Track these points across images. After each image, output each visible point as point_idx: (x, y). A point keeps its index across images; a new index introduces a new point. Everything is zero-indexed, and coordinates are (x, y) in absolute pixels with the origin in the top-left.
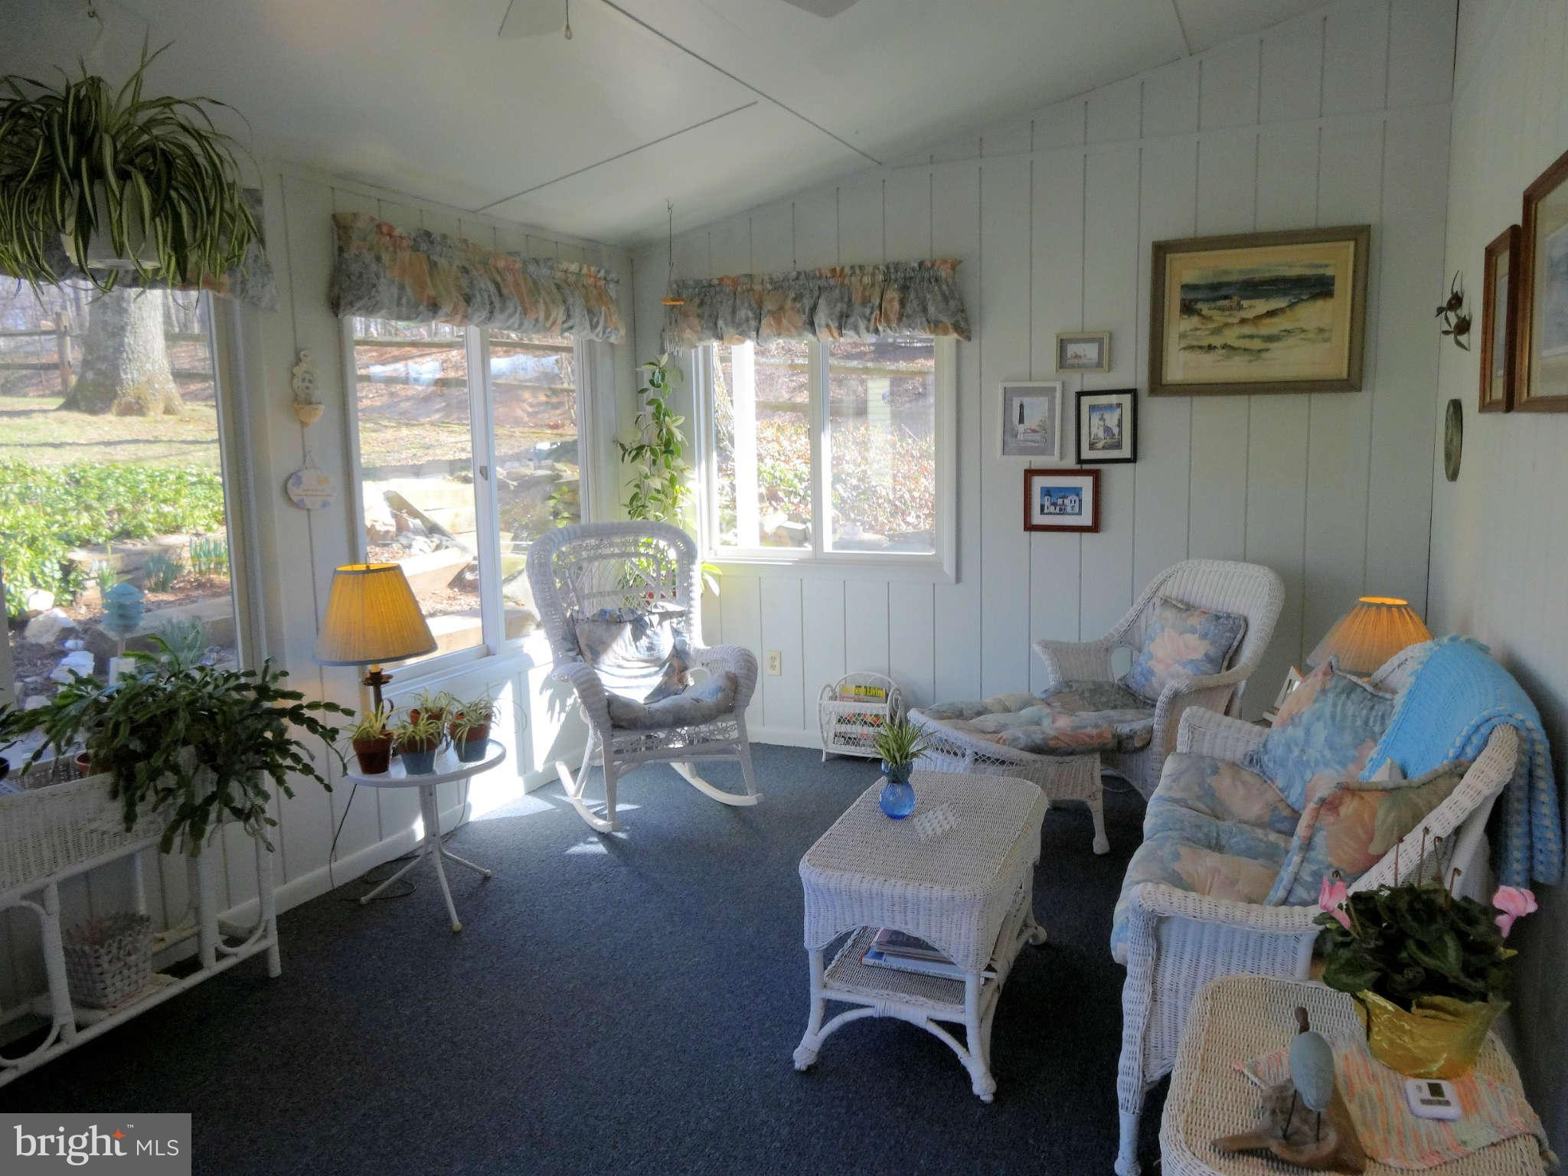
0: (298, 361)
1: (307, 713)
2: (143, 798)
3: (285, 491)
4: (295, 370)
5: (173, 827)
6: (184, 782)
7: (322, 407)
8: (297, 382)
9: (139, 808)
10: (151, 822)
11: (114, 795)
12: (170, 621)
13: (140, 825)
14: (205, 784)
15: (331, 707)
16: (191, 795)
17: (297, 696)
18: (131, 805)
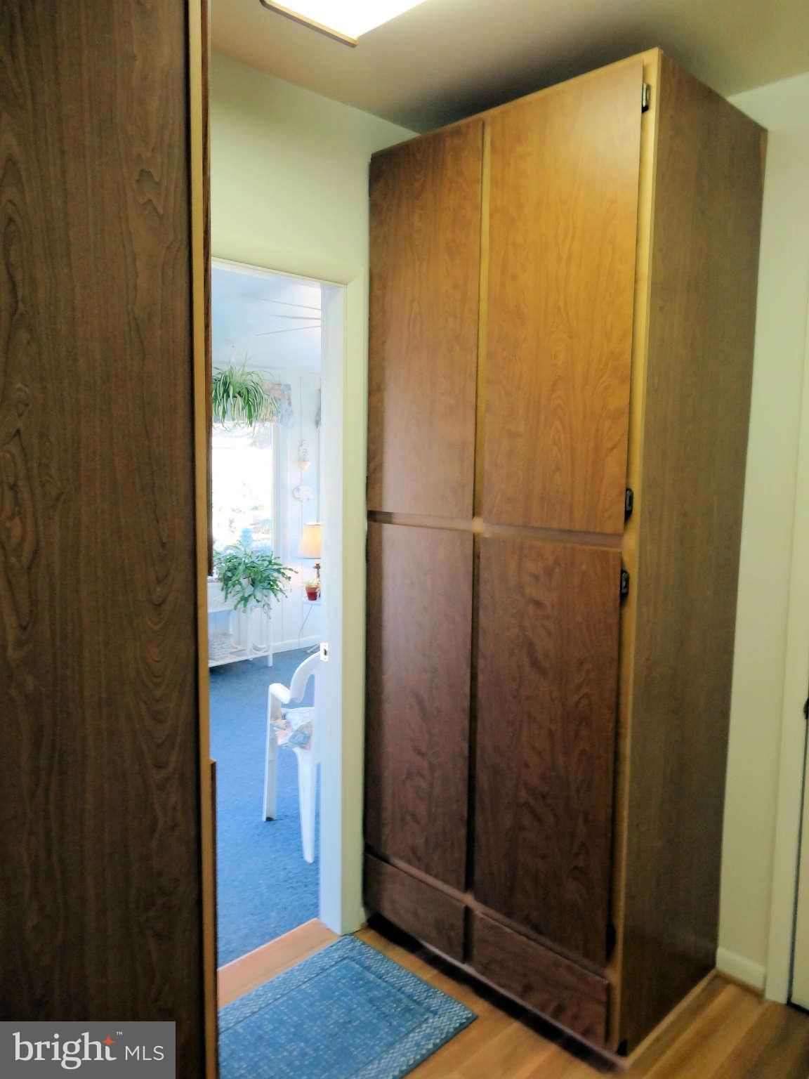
0: (302, 445)
1: (282, 571)
2: (230, 592)
3: (293, 493)
4: (301, 448)
5: (239, 602)
6: (243, 589)
7: (309, 463)
8: (301, 453)
9: (229, 595)
10: (233, 600)
11: (222, 590)
12: (265, 545)
13: (229, 601)
14: (249, 590)
15: (290, 569)
16: (244, 593)
17: (281, 565)
18: (227, 593)
